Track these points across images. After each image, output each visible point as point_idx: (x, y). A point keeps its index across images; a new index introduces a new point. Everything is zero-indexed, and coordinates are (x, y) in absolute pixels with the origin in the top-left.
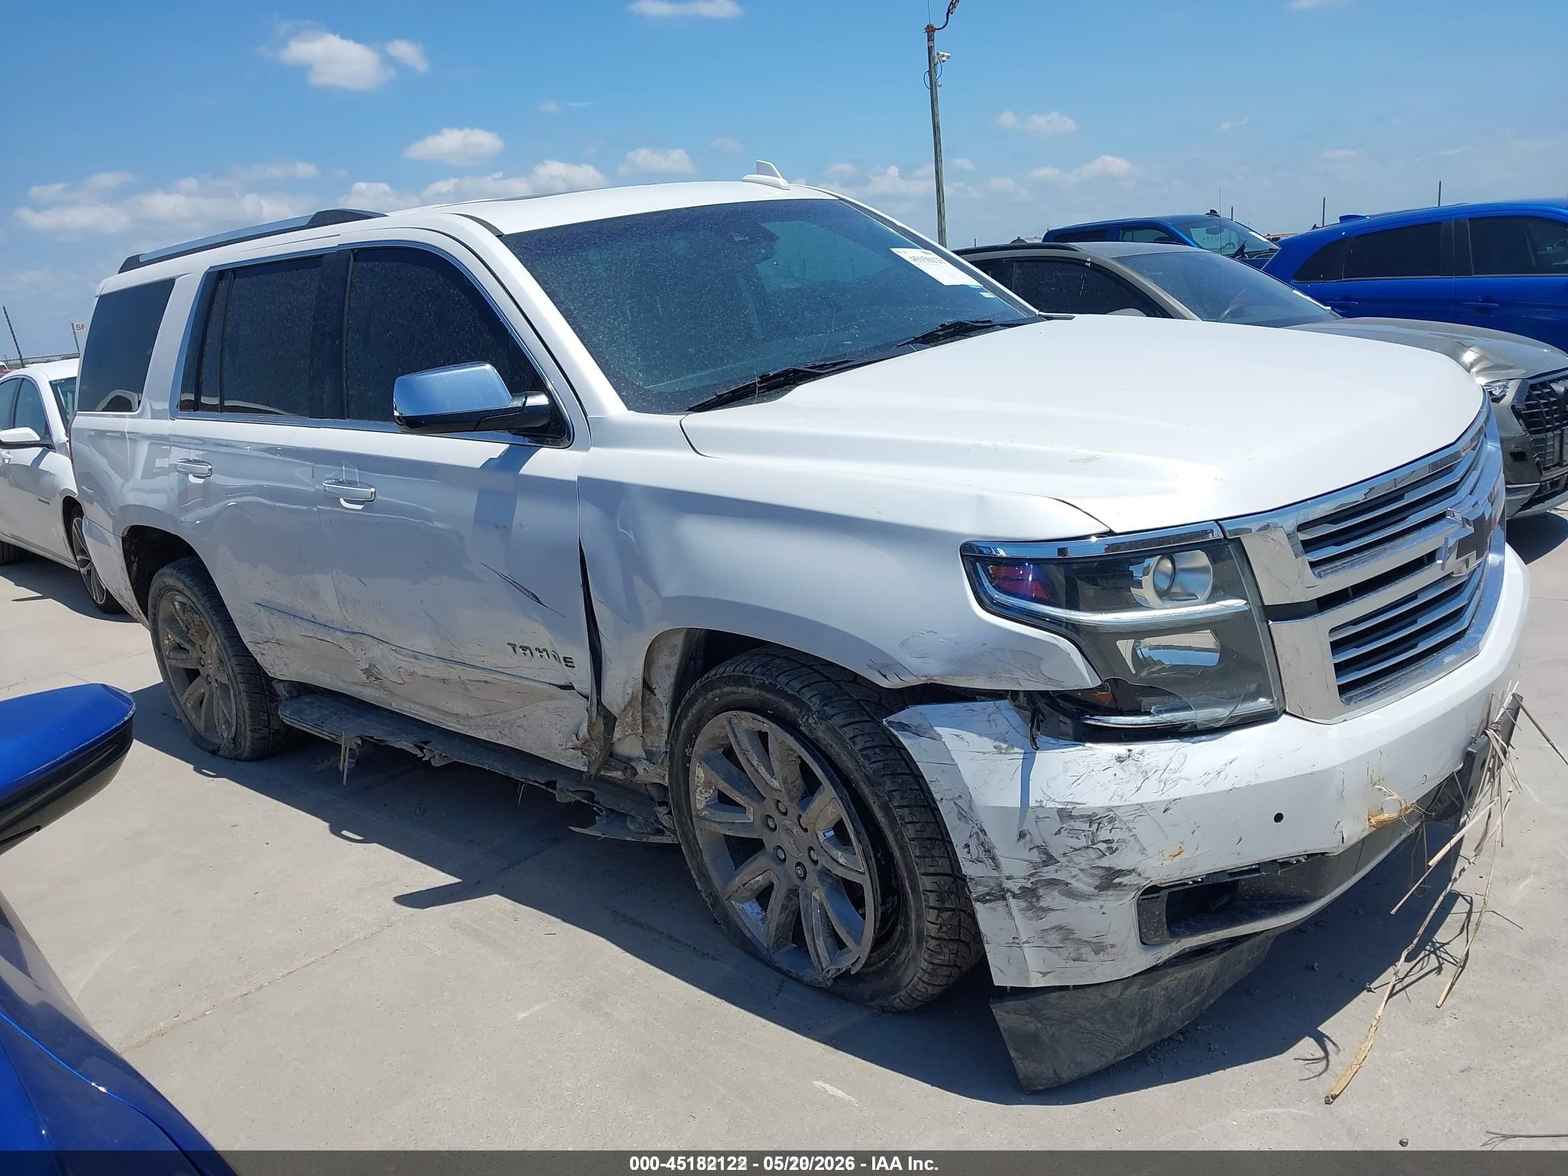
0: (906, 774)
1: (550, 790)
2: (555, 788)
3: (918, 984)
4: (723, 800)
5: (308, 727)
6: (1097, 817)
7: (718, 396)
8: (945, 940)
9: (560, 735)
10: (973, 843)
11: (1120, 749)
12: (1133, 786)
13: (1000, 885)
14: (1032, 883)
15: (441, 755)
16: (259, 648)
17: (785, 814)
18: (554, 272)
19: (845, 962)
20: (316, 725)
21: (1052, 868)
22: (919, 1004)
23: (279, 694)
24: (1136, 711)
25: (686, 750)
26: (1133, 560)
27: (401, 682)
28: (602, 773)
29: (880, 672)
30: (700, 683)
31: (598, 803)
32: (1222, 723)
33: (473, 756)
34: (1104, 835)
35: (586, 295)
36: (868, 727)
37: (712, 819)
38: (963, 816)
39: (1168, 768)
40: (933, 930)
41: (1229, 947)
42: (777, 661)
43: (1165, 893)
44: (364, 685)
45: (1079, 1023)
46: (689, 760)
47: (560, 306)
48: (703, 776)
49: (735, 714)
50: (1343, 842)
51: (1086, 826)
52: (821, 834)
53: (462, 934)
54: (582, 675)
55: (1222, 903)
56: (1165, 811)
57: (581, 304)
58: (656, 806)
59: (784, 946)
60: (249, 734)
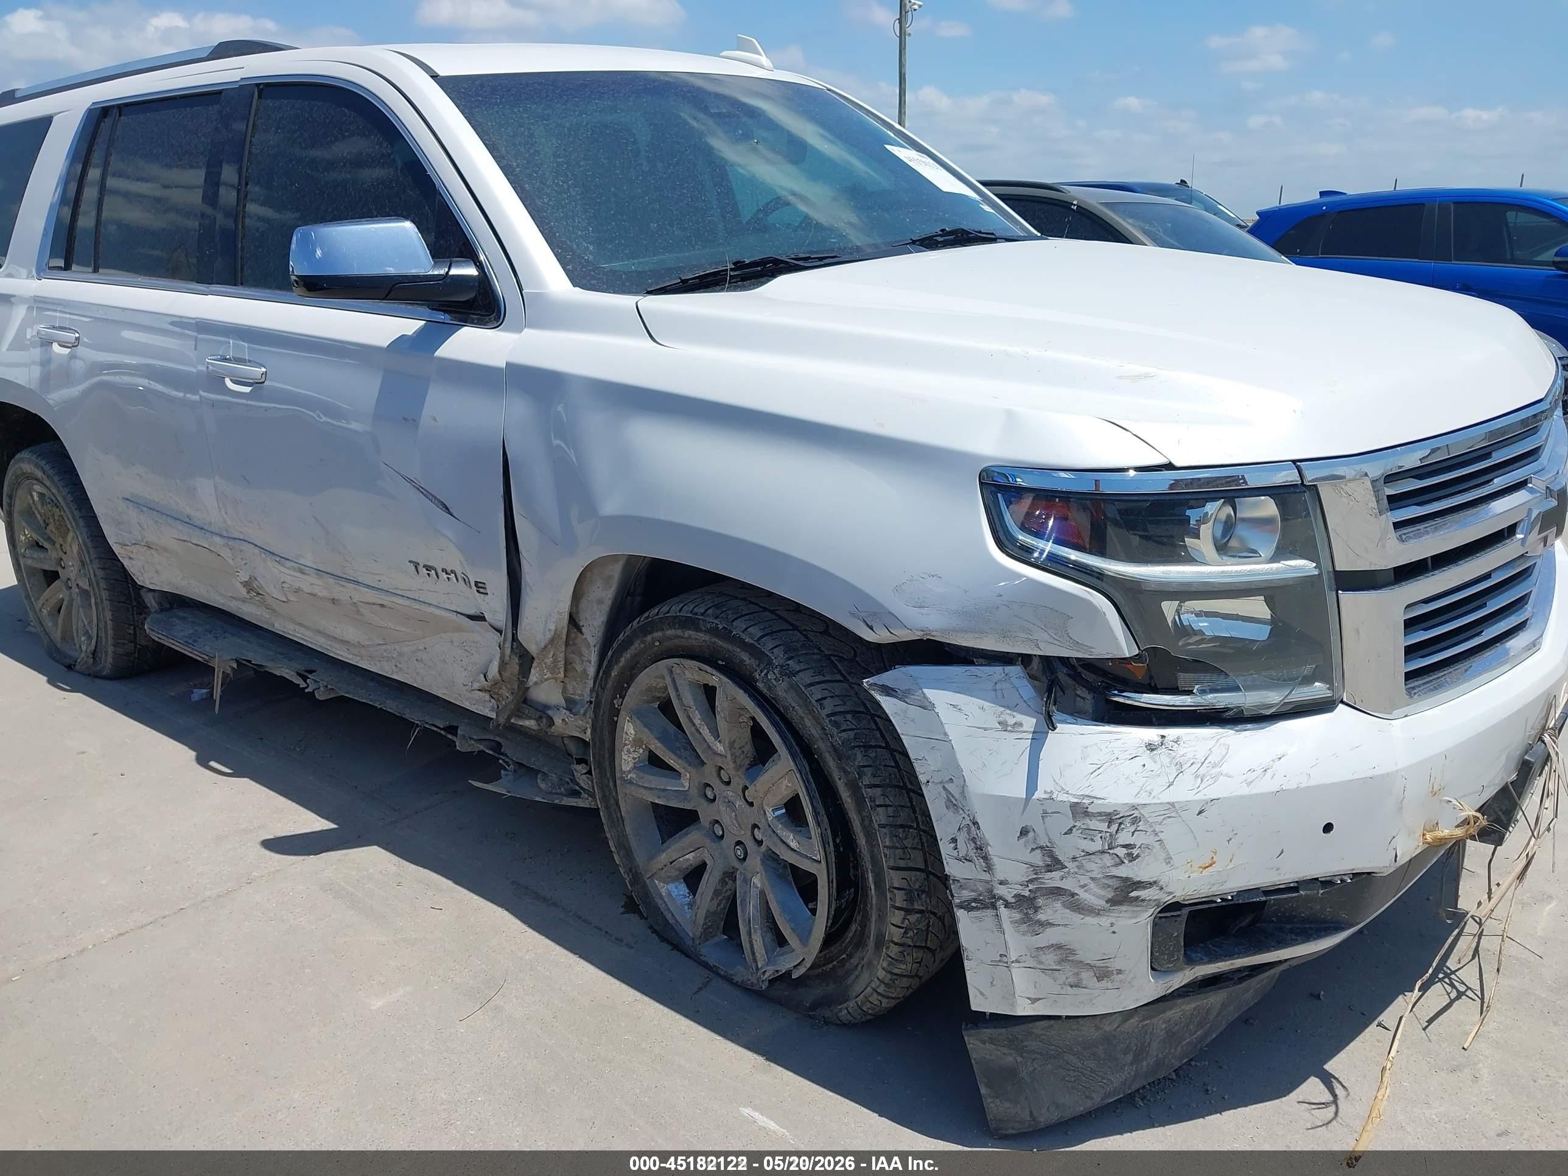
0: (880, 747)
1: (450, 736)
2: (456, 735)
3: (871, 995)
4: (654, 761)
5: (178, 644)
6: (1117, 817)
7: (682, 281)
8: (910, 946)
9: (465, 674)
10: (962, 838)
11: (1151, 734)
12: (1164, 781)
13: (990, 891)
14: (1030, 891)
15: (326, 686)
16: (125, 550)
17: (728, 783)
18: (496, 122)
19: (785, 964)
20: (186, 642)
21: (1057, 874)
22: (869, 1017)
23: (149, 605)
24: (1172, 689)
25: (615, 702)
26: (1192, 503)
27: (284, 599)
28: (512, 721)
29: (865, 622)
30: (638, 623)
31: (505, 755)
32: (1273, 710)
33: (364, 691)
34: (1124, 838)
35: (532, 151)
36: (838, 689)
37: (641, 784)
38: (952, 804)
39: (1207, 761)
40: (896, 934)
41: (1250, 976)
42: (735, 603)
43: (1185, 911)
44: (244, 601)
45: (1065, 1058)
46: (617, 712)
47: (500, 161)
48: (633, 732)
49: (679, 662)
50: (1396, 861)
51: (1103, 826)
52: (770, 810)
53: (334, 898)
54: (496, 606)
55: (1244, 924)
56: (1200, 813)
57: (525, 162)
58: (573, 764)
59: (712, 937)
60: (111, 649)
